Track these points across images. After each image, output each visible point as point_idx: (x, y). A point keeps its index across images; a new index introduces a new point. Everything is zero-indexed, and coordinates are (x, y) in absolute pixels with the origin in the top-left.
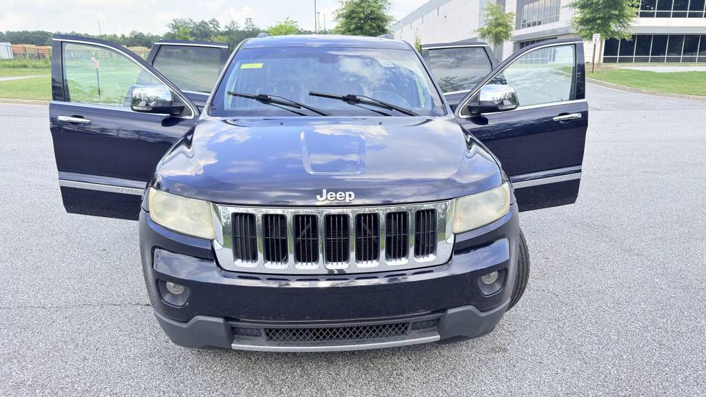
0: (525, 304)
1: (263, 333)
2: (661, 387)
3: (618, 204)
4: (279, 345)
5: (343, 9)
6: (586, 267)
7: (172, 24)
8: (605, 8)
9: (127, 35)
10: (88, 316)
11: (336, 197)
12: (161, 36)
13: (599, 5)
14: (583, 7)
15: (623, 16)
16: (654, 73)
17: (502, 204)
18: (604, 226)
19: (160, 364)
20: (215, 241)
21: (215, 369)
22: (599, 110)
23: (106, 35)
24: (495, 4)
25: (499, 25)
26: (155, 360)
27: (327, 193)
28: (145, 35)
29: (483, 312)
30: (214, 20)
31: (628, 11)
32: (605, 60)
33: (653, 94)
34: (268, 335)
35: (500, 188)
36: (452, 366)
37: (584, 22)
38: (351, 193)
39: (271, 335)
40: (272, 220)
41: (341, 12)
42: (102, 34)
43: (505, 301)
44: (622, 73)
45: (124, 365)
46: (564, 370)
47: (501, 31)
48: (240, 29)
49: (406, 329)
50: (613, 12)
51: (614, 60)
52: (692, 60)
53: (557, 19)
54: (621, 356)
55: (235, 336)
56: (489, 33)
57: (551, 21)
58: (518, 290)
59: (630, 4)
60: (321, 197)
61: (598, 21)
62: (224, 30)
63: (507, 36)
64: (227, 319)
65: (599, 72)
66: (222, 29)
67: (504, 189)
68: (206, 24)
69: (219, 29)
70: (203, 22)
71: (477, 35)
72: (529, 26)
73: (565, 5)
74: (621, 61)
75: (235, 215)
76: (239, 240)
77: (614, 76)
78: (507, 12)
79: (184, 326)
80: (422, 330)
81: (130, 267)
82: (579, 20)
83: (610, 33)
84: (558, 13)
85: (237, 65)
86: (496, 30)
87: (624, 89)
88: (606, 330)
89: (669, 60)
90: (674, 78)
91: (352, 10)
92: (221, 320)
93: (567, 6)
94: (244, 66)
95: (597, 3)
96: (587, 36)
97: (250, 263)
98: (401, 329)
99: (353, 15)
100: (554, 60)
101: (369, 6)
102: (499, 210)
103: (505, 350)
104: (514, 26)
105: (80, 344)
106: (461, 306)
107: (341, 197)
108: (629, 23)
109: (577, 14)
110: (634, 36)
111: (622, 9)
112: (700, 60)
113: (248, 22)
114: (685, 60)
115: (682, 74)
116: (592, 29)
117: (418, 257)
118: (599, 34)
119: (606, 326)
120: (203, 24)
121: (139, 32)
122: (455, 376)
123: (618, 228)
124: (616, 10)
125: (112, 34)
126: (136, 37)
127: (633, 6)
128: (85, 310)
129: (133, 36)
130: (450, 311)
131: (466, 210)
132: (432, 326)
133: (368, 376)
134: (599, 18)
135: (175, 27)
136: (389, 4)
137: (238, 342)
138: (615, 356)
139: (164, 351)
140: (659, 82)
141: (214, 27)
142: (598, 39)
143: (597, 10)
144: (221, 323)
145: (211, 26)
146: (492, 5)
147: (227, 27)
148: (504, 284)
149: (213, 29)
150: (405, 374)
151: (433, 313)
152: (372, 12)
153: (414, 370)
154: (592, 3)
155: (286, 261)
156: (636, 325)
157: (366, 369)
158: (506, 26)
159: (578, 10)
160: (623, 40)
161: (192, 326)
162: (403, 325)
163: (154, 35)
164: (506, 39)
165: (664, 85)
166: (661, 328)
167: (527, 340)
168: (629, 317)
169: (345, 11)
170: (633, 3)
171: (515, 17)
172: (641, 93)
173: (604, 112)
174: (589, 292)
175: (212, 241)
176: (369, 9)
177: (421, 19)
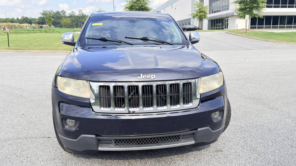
0: (228, 131)
1: (113, 142)
2: (294, 163)
3: (265, 89)
4: (121, 147)
5: (128, 5)
6: (254, 115)
7: (42, 13)
8: (250, 3)
9: (20, 18)
10: (21, 143)
11: (147, 77)
12: (37, 18)
13: (248, 2)
14: (240, 3)
15: (259, 7)
16: (274, 33)
17: (220, 81)
18: (260, 98)
19: (60, 163)
20: (91, 99)
21: (87, 164)
22: (251, 50)
23: (9, 18)
24: (199, 2)
25: (201, 12)
26: (57, 161)
27: (143, 76)
28: (29, 18)
29: (214, 130)
30: (63, 11)
31: (261, 5)
32: (251, 28)
33: (274, 42)
34: (115, 142)
35: (219, 74)
36: (198, 159)
37: (241, 10)
38: (153, 75)
39: (118, 142)
40: (117, 88)
41: (127, 6)
42: (7, 18)
43: (223, 126)
44: (260, 33)
45: (42, 163)
46: (250, 158)
47: (202, 15)
48: (76, 15)
49: (179, 138)
50: (254, 5)
51: (255, 28)
52: (291, 27)
53: (228, 9)
54: (275, 151)
55: (100, 144)
56: (197, 16)
57: (225, 10)
58: (227, 123)
59: (262, 2)
60: (140, 77)
61: (247, 9)
62: (68, 16)
63: (205, 17)
64: (97, 135)
65: (249, 33)
66: (67, 14)
67: (220, 74)
68: (59, 12)
69: (66, 15)
70: (58, 12)
71: (190, 17)
72: (215, 12)
73: (232, 3)
74: (258, 28)
75: (100, 86)
76: (102, 99)
77: (256, 34)
78: (205, 6)
79: (75, 140)
80: (186, 139)
81: (37, 121)
82: (239, 9)
83: (253, 15)
84: (228, 6)
85: (90, 24)
86: (200, 14)
87: (261, 40)
88: (266, 141)
89: (280, 27)
90: (284, 35)
91: (132, 5)
92: (94, 136)
93: (233, 3)
94: (93, 24)
95: (247, 1)
96: (243, 16)
97: (108, 108)
98: (177, 138)
99: (133, 7)
100: (227, 28)
101: (141, 3)
102: (219, 83)
103: (222, 151)
104: (208, 12)
105: (19, 155)
106: (204, 127)
107: (149, 77)
108: (262, 10)
109: (238, 6)
110: (264, 17)
111: (258, 4)
112: (294, 27)
113: (80, 11)
114: (287, 27)
115: (287, 33)
116: (245, 13)
117: (184, 104)
118: (248, 15)
119: (266, 139)
120: (58, 13)
121: (25, 17)
122: (201, 163)
123: (266, 99)
124: (255, 4)
125: (12, 18)
126: (24, 19)
127: (263, 2)
128: (18, 141)
129: (23, 19)
130: (199, 129)
131: (205, 83)
132: (191, 137)
133: (160, 164)
134: (248, 8)
135: (44, 14)
136: (150, 2)
137: (101, 147)
138: (272, 152)
139: (60, 157)
140: (277, 37)
141: (63, 14)
142: (248, 18)
143: (246, 4)
144: (94, 137)
145: (62, 13)
146: (198, 3)
147: (69, 14)
148: (222, 117)
149: (62, 15)
150: (177, 162)
151: (191, 130)
152: (142, 6)
153: (181, 161)
154: (244, 1)
155: (124, 107)
156: (280, 139)
157: (159, 161)
158: (205, 12)
159: (238, 4)
160: (259, 18)
161: (79, 140)
162: (178, 136)
163: (33, 18)
164: (204, 18)
165: (279, 38)
166: (291, 140)
167: (231, 147)
168: (276, 136)
169: (129, 5)
170: (263, 1)
171: (208, 8)
172: (269, 42)
173: (253, 50)
174: (257, 126)
175: (89, 99)
176: (141, 4)
177: (164, 10)
